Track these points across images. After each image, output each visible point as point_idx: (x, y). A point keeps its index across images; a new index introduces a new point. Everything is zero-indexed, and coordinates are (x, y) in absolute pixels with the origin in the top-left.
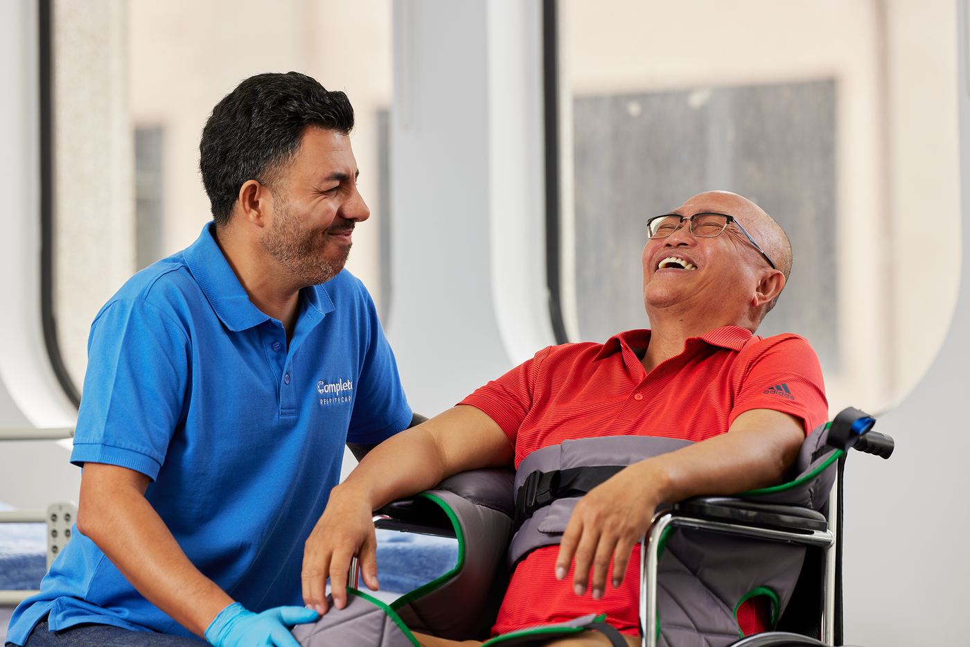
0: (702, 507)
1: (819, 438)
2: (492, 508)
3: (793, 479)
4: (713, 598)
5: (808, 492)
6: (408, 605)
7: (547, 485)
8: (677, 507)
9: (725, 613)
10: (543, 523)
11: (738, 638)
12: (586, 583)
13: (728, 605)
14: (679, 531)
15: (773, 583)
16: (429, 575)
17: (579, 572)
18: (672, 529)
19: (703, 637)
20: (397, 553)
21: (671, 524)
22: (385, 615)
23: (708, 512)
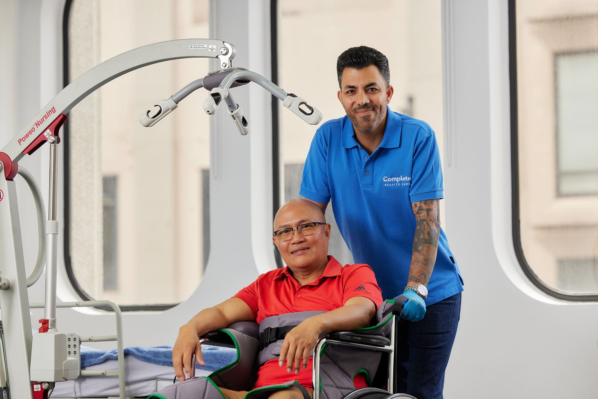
0: (339, 336)
1: (384, 307)
2: (251, 336)
3: (376, 325)
4: (343, 374)
5: (382, 330)
6: (216, 376)
7: (274, 333)
8: (328, 336)
9: (348, 380)
10: (273, 351)
11: (354, 390)
12: (292, 367)
13: (349, 376)
14: (329, 346)
15: (367, 367)
16: (225, 364)
17: (289, 363)
18: (326, 345)
19: (339, 390)
20: (211, 354)
21: (326, 342)
22: (207, 380)
23: (341, 338)
